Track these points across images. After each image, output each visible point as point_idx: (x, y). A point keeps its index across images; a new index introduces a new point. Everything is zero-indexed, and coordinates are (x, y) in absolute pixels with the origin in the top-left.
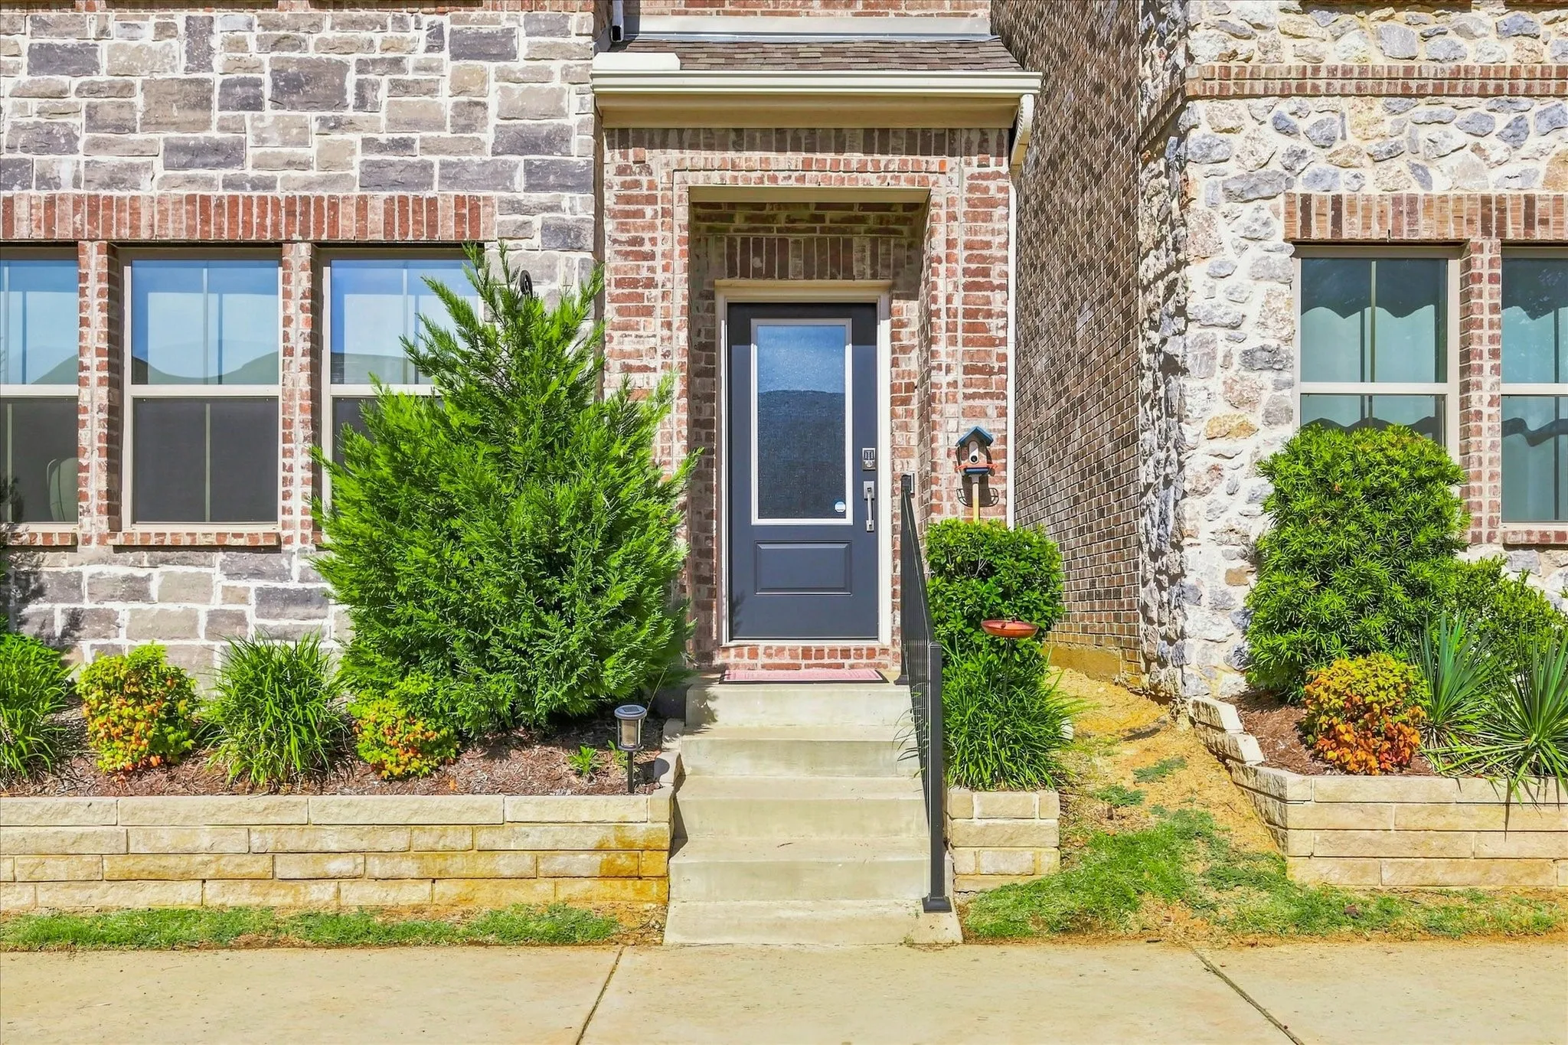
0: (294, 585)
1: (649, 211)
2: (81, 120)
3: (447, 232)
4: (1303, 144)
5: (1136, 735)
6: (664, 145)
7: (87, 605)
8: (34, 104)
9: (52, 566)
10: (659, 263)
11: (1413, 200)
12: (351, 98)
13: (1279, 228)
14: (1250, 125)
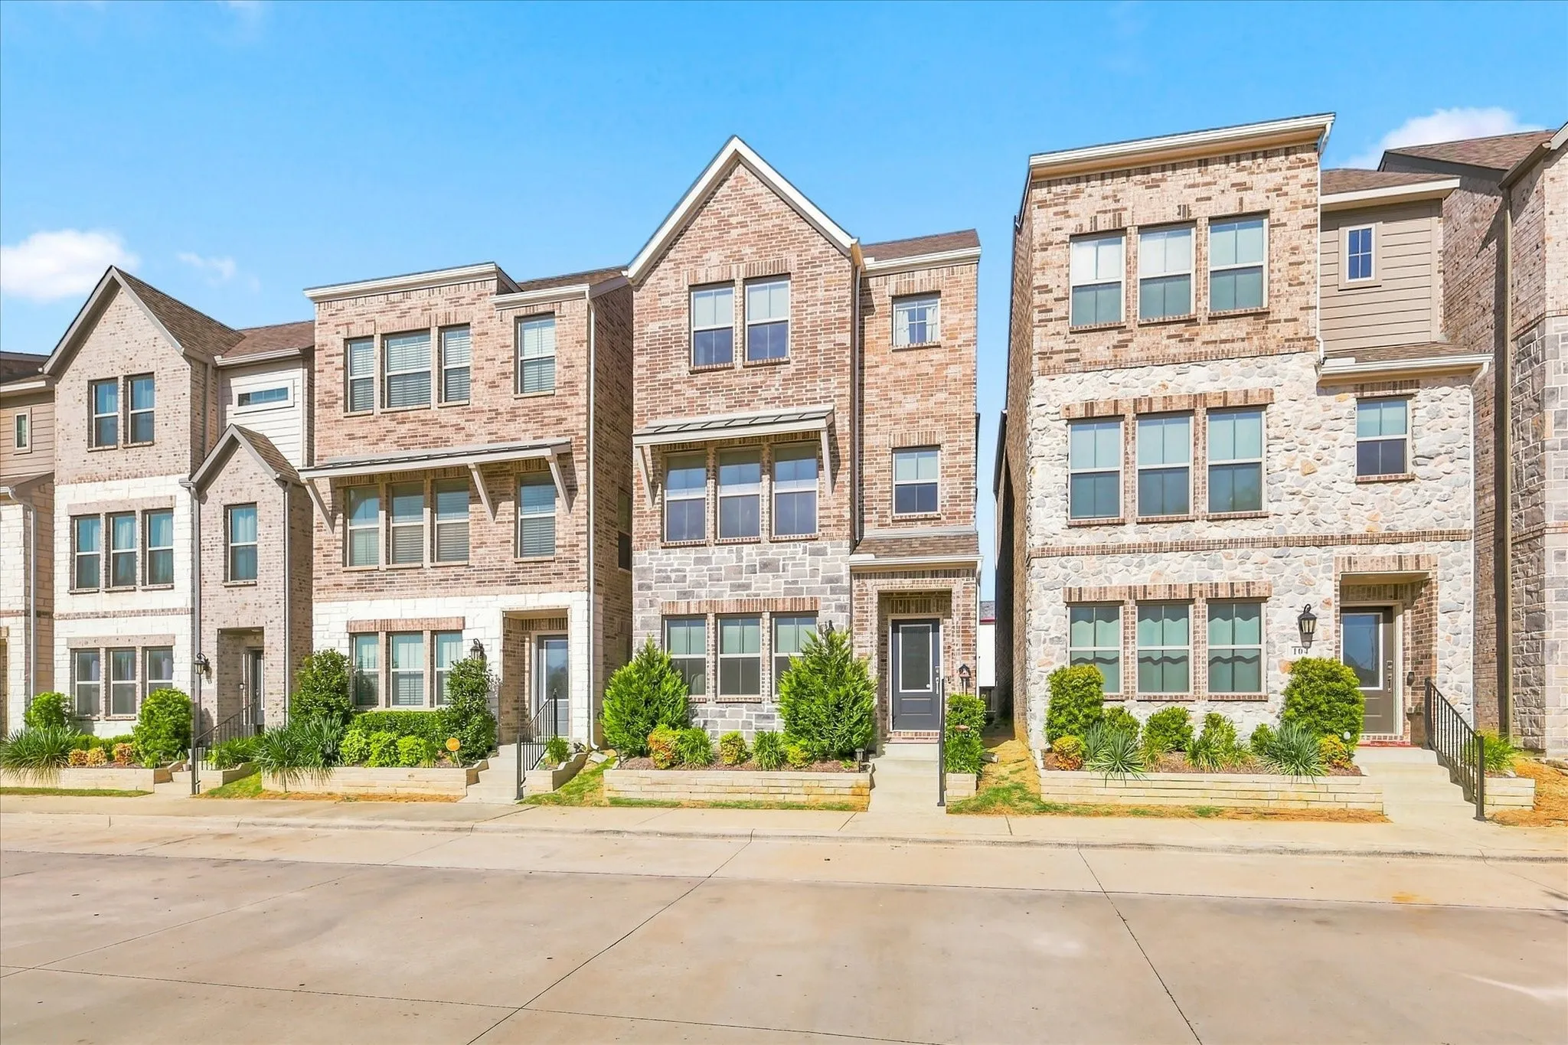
0: (765, 713)
1: (866, 597)
2: (707, 579)
3: (808, 608)
4: (1068, 571)
6: (870, 578)
7: (709, 719)
8: (695, 574)
9: (700, 708)
10: (869, 614)
11: (1105, 588)
12: (781, 570)
13: (1061, 597)
14: (1052, 565)
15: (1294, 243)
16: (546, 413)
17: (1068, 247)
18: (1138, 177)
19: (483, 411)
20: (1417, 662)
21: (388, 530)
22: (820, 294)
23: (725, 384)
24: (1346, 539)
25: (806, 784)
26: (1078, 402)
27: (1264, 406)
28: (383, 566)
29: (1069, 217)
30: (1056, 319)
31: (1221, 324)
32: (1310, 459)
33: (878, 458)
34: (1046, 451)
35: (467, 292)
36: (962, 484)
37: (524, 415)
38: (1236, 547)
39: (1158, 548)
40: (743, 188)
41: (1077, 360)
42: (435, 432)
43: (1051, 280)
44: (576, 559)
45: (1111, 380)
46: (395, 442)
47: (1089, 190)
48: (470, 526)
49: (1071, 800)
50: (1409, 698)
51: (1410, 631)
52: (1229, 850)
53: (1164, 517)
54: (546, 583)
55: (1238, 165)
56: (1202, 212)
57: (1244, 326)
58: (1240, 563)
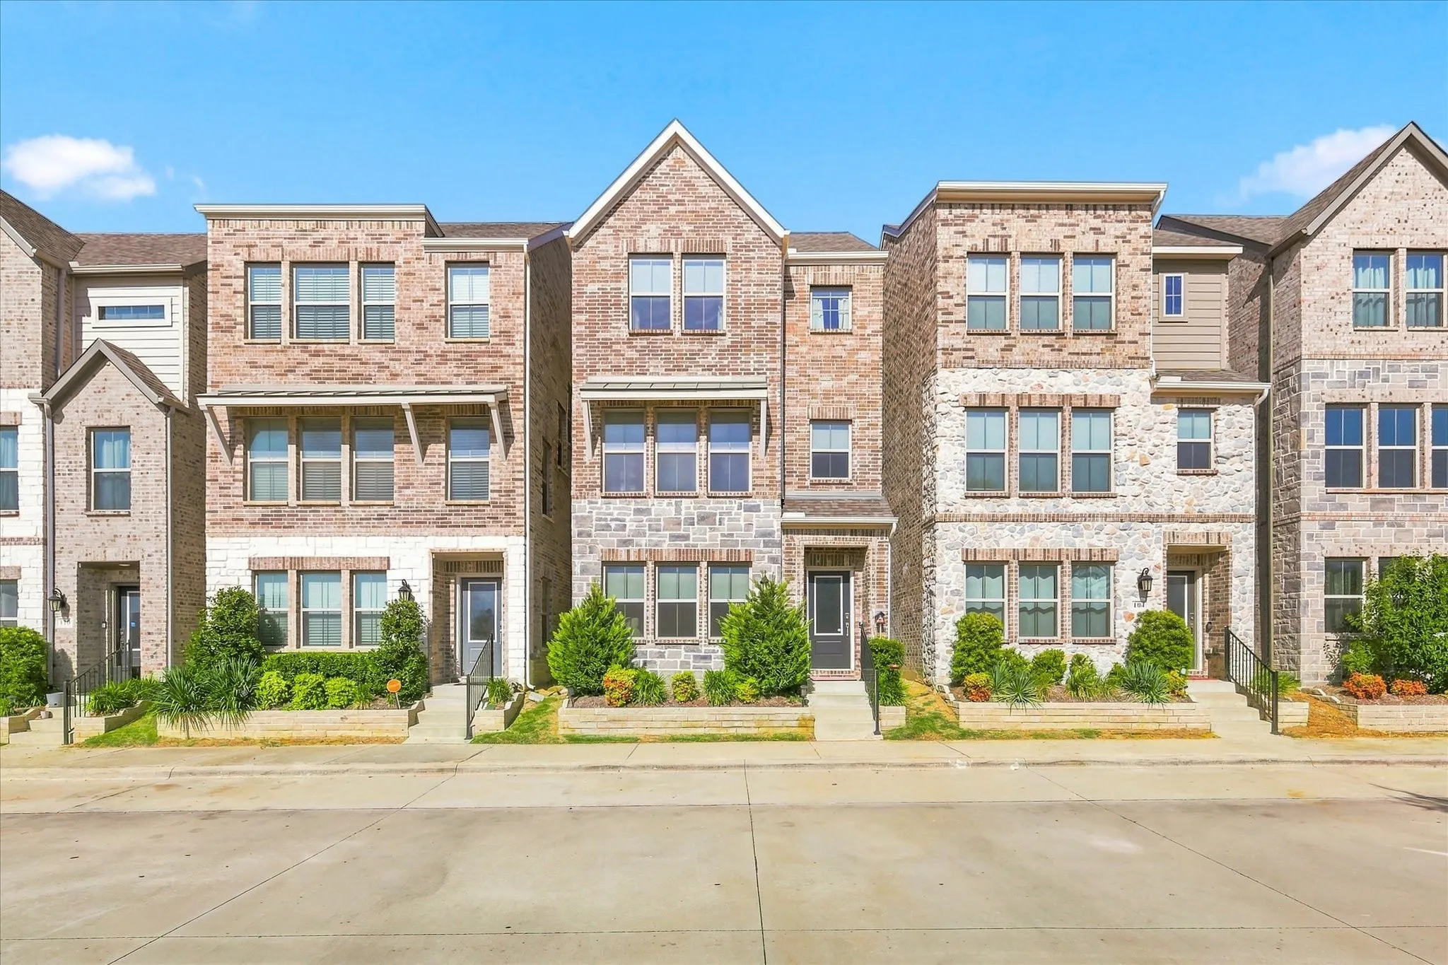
0: (703, 654)
1: (794, 551)
2: (647, 528)
3: (743, 559)
4: (966, 534)
5: (922, 695)
6: (798, 534)
7: (648, 659)
8: (635, 524)
9: (639, 649)
10: (796, 565)
11: (995, 549)
13: (960, 556)
14: (952, 530)
15: (1135, 281)
16: (480, 360)
17: (965, 262)
18: (1022, 212)
19: (409, 352)
20: (1214, 615)
21: (298, 465)
22: (754, 276)
23: (663, 348)
24: (1171, 518)
25: (757, 718)
26: (972, 392)
27: (1114, 409)
28: (292, 500)
29: (966, 236)
30: (956, 322)
31: (1083, 340)
32: (1146, 453)
33: (798, 427)
34: (948, 432)
35: (391, 230)
36: (869, 455)
37: (455, 360)
38: (1093, 521)
39: (1036, 518)
40: (681, 169)
41: (972, 358)
42: (355, 368)
43: (952, 287)
44: (512, 504)
45: (1000, 376)
46: (308, 375)
47: (982, 217)
48: (396, 466)
49: (983, 727)
50: (1207, 642)
51: (1207, 590)
52: (1140, 763)
53: (1040, 493)
54: (480, 526)
55: (1095, 213)
56: (1068, 247)
57: (1099, 344)
58: (1096, 533)
